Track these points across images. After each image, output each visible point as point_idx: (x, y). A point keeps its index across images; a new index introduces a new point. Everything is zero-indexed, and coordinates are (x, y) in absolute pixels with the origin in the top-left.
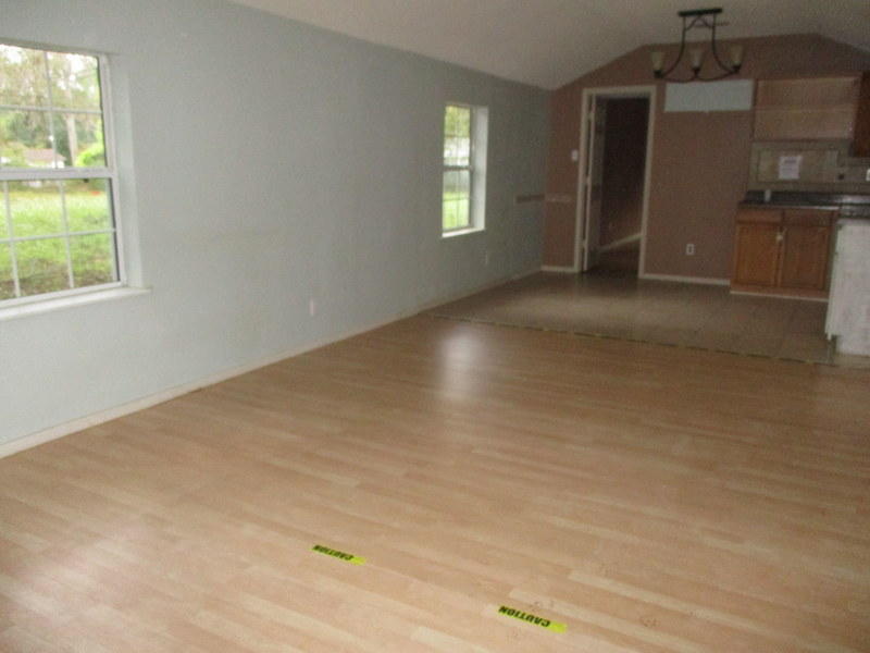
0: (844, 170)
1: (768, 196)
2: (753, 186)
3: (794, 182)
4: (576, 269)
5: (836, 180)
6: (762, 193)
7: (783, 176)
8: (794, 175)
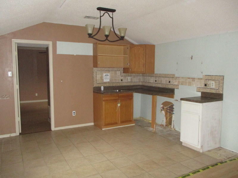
0: (122, 78)
1: (102, 89)
2: (96, 85)
3: (109, 83)
4: (17, 134)
5: (120, 81)
6: (100, 88)
7: (105, 81)
8: (108, 80)
